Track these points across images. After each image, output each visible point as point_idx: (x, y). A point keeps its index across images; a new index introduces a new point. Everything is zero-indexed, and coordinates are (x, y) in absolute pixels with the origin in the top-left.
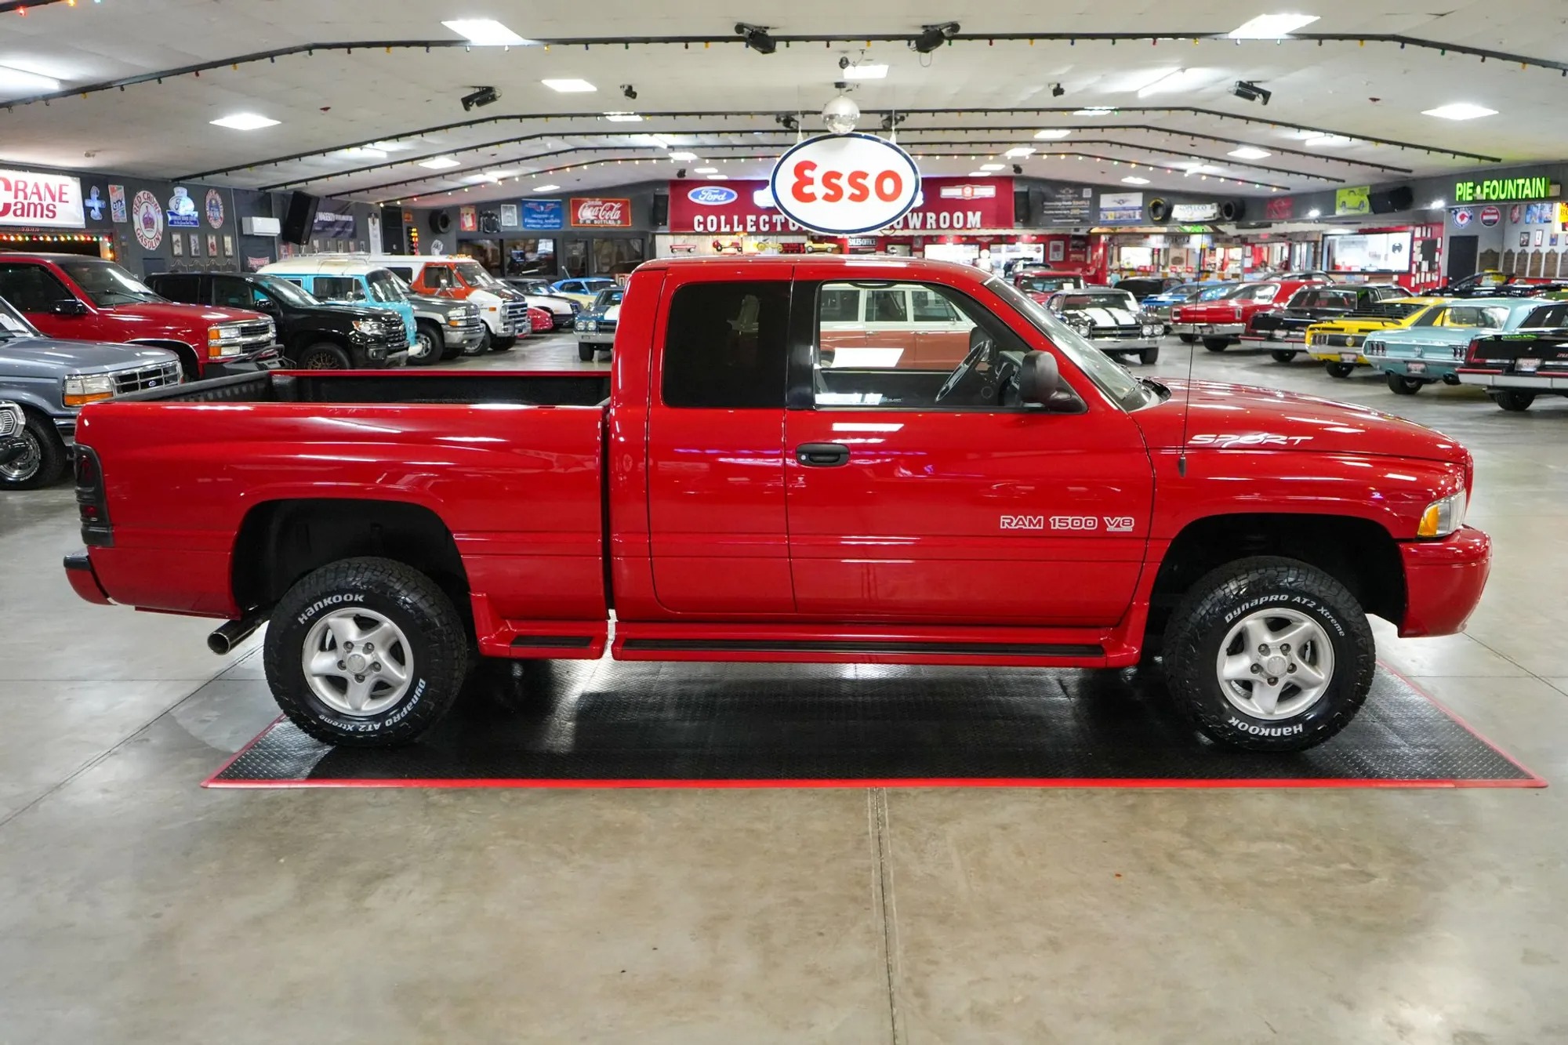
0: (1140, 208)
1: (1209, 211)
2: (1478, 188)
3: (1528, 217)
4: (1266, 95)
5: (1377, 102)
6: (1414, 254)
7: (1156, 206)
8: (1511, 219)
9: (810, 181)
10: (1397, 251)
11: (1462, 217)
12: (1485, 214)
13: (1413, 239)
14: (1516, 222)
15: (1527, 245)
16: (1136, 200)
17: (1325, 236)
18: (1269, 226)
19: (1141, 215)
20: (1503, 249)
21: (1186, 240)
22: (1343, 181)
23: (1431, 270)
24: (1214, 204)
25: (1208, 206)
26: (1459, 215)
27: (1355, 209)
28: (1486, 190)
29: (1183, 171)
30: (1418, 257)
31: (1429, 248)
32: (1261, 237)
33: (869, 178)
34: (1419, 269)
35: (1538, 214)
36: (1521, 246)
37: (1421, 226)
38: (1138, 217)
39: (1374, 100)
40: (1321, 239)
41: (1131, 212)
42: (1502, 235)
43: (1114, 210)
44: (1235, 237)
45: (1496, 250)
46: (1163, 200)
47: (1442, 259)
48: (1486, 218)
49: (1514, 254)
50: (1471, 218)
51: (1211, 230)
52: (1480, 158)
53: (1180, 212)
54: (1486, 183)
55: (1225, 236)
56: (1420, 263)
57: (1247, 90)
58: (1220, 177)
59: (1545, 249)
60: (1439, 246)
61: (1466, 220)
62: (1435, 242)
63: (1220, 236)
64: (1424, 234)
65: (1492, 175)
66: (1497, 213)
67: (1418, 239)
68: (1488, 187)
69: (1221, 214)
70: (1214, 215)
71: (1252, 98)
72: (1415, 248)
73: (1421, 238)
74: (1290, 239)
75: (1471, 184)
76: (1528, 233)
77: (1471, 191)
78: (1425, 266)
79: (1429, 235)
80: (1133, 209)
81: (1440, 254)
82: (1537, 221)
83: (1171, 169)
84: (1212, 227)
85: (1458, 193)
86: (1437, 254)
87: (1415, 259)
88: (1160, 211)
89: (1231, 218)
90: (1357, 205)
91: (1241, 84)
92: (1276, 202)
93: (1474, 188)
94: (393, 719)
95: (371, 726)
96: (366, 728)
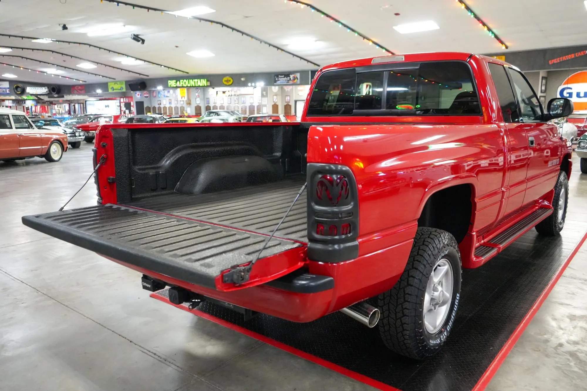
0: (8, 88)
1: (44, 90)
2: (178, 82)
3: (159, 96)
4: (143, 41)
5: (178, 48)
7: (17, 87)
8: (153, 96)
10: (107, 107)
12: (144, 94)
13: (120, 103)
14: (155, 97)
15: (160, 104)
16: (6, 85)
17: (86, 101)
18: (63, 97)
19: (10, 91)
21: (24, 102)
22: (115, 79)
23: (130, 113)
24: (46, 87)
25: (44, 88)
26: (137, 94)
27: (119, 90)
28: (181, 83)
29: (44, 72)
30: (124, 109)
31: (128, 106)
32: (60, 101)
34: (125, 113)
35: (163, 94)
36: (158, 104)
37: (123, 98)
38: (8, 92)
39: (177, 47)
40: (84, 102)
41: (4, 90)
42: (150, 101)
44: (46, 101)
45: (150, 106)
46: (20, 85)
47: (134, 109)
49: (156, 108)
50: (141, 95)
51: (36, 98)
52: (183, 72)
53: (30, 90)
54: (181, 81)
55: (43, 101)
56: (125, 111)
57: (136, 38)
58: (59, 76)
59: (168, 106)
60: (132, 104)
61: (139, 96)
62: (130, 104)
63: (40, 101)
64: (125, 101)
65: (183, 78)
66: (148, 94)
67: (122, 102)
68: (183, 82)
69: (49, 91)
70: (47, 92)
71: (138, 41)
72: (122, 106)
73: (124, 102)
74: (69, 102)
75: (175, 81)
76: (160, 101)
77: (175, 83)
78: (127, 112)
79: (127, 101)
80: (4, 88)
81: (133, 107)
82: (163, 96)
83: (38, 71)
85: (169, 84)
86: (132, 108)
87: (122, 109)
88: (19, 89)
89: (55, 93)
90: (120, 88)
91: (134, 35)
92: (76, 87)
93: (176, 82)
94: (449, 325)
95: (444, 335)
96: (443, 337)
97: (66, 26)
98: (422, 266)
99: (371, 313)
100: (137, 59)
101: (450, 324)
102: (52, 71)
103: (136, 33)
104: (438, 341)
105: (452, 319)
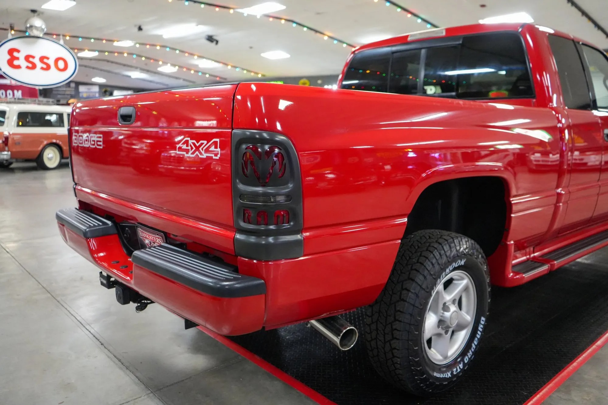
0: (98, 92)
4: (217, 42)
5: (252, 49)
9: (18, 59)
19: (99, 95)
24: (131, 91)
29: (129, 76)
33: (50, 60)
38: (97, 96)
41: (94, 93)
43: (86, 92)
46: (109, 89)
57: (210, 39)
58: (144, 80)
71: (212, 42)
83: (123, 75)
88: (108, 92)
91: (209, 36)
94: (468, 356)
95: (458, 367)
96: (457, 370)
97: (142, 27)
98: (421, 277)
99: (344, 331)
100: (214, 61)
101: (469, 354)
102: (135, 75)
103: (210, 34)
104: (448, 375)
105: (473, 348)
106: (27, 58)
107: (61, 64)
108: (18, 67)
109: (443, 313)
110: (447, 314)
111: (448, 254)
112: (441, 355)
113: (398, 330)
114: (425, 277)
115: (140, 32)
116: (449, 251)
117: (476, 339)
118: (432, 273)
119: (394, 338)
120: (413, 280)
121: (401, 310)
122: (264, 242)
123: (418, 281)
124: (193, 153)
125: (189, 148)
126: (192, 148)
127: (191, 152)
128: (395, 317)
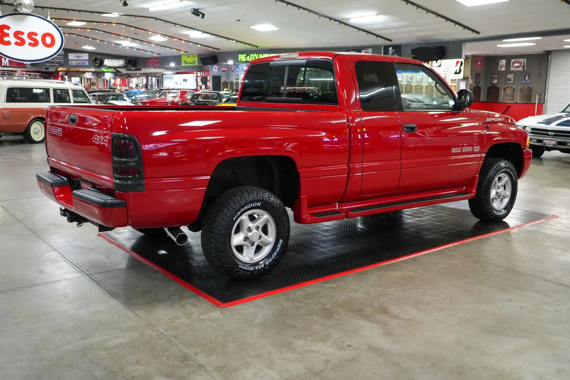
0: (88, 60)
1: (120, 63)
2: (248, 57)
3: (238, 70)
4: (203, 15)
5: (240, 21)
6: (198, 83)
7: (96, 59)
8: (231, 70)
9: (7, 35)
10: (185, 81)
11: (215, 69)
12: (222, 68)
13: (197, 77)
14: (233, 71)
15: (238, 79)
16: (86, 57)
17: (163, 75)
18: (140, 70)
19: (89, 63)
20: (229, 81)
21: (103, 74)
22: (187, 52)
23: (206, 88)
24: (123, 60)
25: (120, 60)
26: (214, 68)
27: (191, 63)
28: (251, 58)
29: (119, 45)
30: (200, 83)
31: (204, 80)
32: (137, 74)
33: (38, 36)
34: (201, 88)
35: (241, 68)
36: (236, 80)
37: (200, 72)
38: (87, 64)
39: (239, 20)
40: (161, 76)
42: (228, 76)
43: (75, 60)
44: (125, 74)
45: (227, 81)
46: (99, 57)
47: (210, 84)
48: (223, 69)
49: (233, 83)
50: (218, 69)
51: (115, 71)
52: (253, 45)
53: (107, 62)
54: (251, 55)
55: (121, 74)
56: (201, 86)
57: (196, 12)
58: (134, 48)
60: (208, 79)
61: (217, 70)
62: (207, 78)
63: (118, 73)
64: (202, 75)
65: (253, 52)
66: (226, 68)
67: (199, 77)
68: (252, 56)
69: (126, 63)
70: (123, 64)
71: (198, 15)
72: (198, 80)
73: (200, 76)
74: (147, 75)
75: (245, 55)
76: (238, 75)
77: (245, 58)
78: (203, 87)
79: (204, 75)
80: (84, 60)
81: (209, 82)
82: (241, 71)
83: (114, 44)
84: (116, 70)
85: (240, 58)
86: (208, 82)
87: (198, 84)
88: (98, 61)
89: (131, 66)
90: (192, 62)
91: (194, 9)
92: (151, 60)
93: (246, 57)
94: (269, 261)
96: (259, 267)
97: (127, 2)
98: (227, 210)
100: (204, 32)
102: (126, 44)
103: (196, 8)
104: (251, 269)
105: (273, 257)
106: (17, 34)
107: (48, 40)
108: (8, 43)
109: (248, 233)
110: (250, 234)
111: (246, 199)
112: (249, 258)
113: (212, 238)
114: (229, 210)
115: (125, 7)
116: (248, 197)
117: (276, 252)
118: (234, 208)
119: (211, 242)
120: (222, 211)
121: (214, 227)
122: (125, 183)
123: (225, 212)
124: (98, 142)
125: (97, 139)
126: (98, 140)
127: (98, 141)
128: (211, 231)
